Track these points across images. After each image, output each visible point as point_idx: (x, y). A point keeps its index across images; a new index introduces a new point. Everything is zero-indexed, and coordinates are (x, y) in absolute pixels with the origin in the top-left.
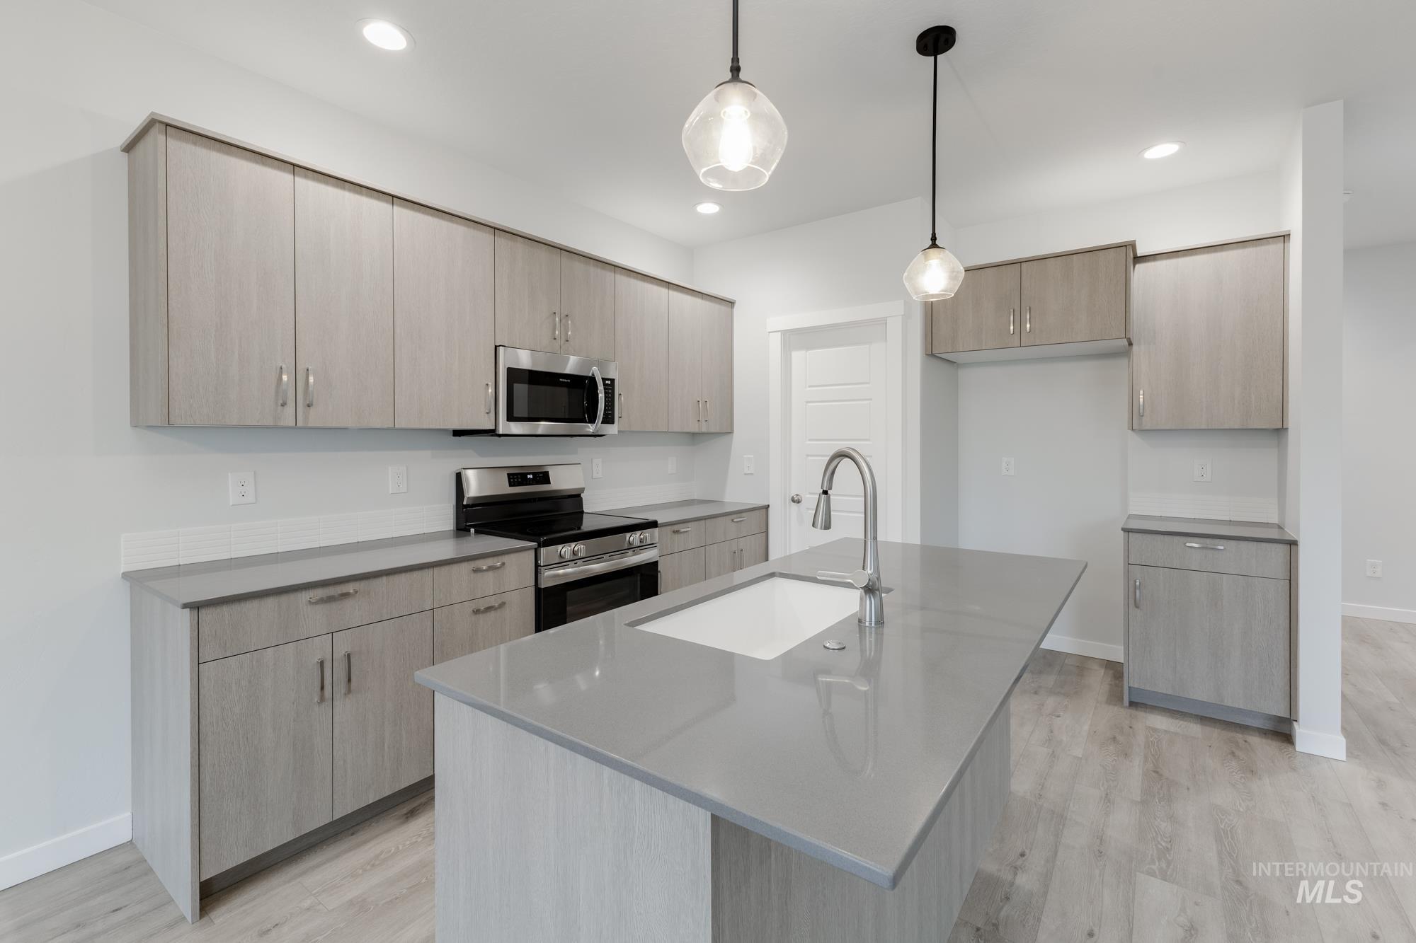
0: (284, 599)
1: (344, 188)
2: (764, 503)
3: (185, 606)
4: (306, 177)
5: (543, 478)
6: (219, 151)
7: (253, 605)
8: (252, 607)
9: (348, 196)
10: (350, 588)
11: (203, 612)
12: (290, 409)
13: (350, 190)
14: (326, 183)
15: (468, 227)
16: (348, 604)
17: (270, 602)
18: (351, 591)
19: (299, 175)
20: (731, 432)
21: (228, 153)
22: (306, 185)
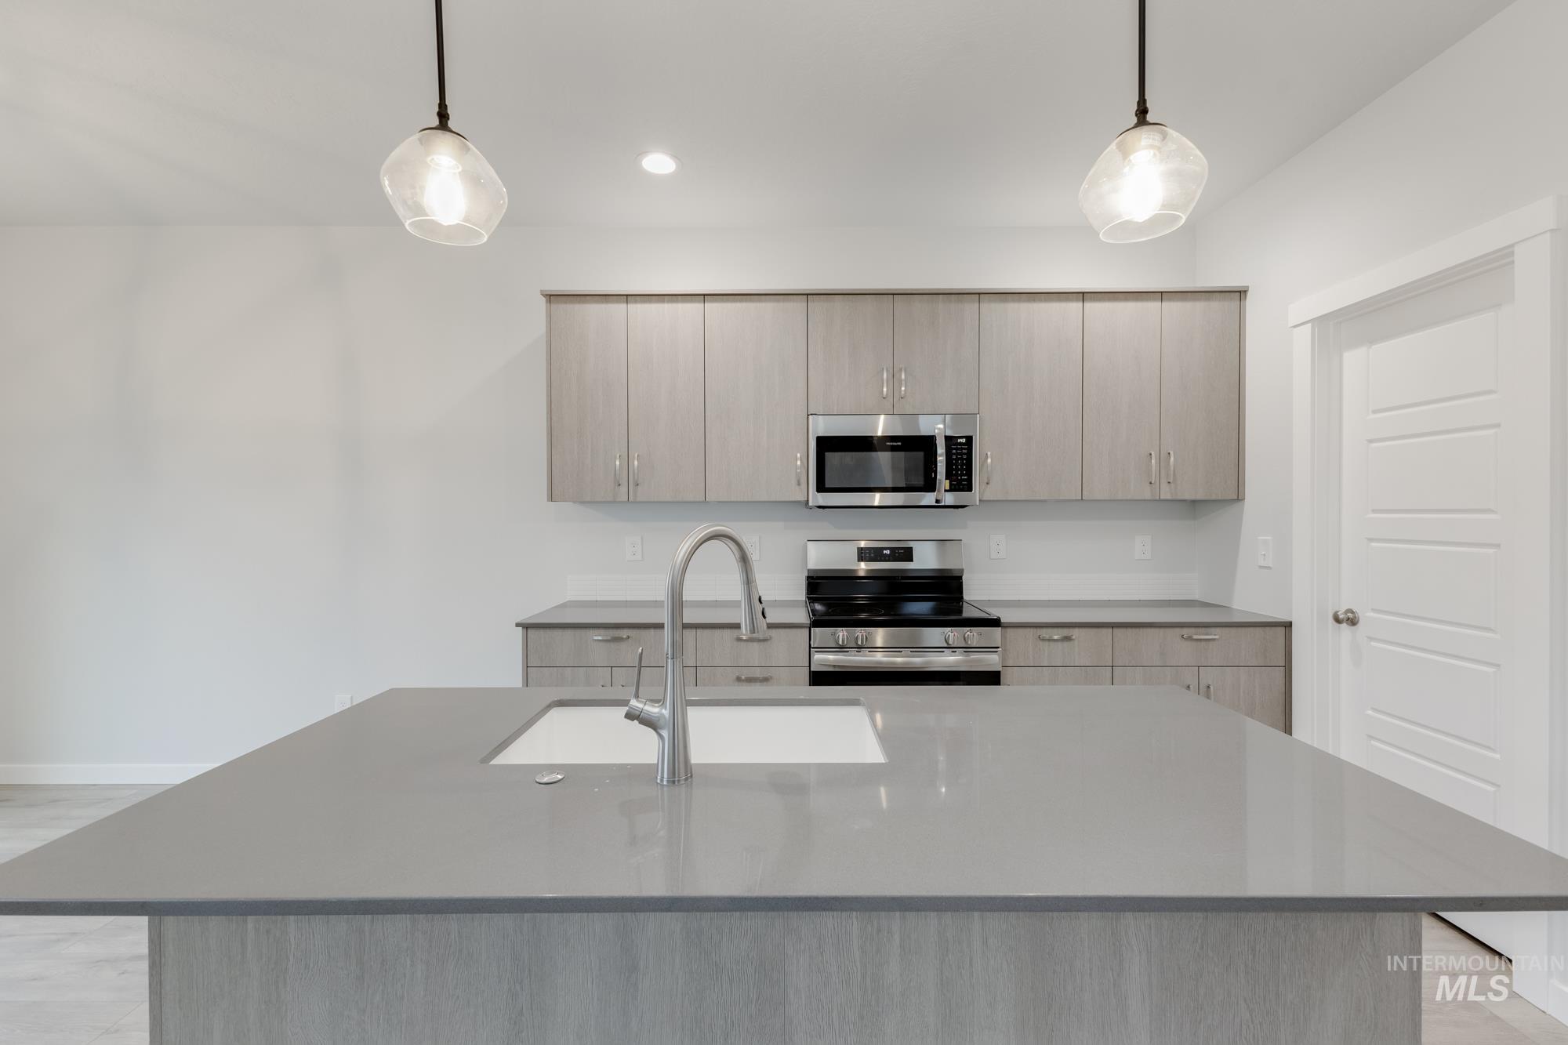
0: (578, 632)
1: (663, 302)
2: (1288, 619)
3: (518, 625)
4: (636, 302)
5: (907, 554)
6: (579, 302)
7: (558, 633)
8: (557, 634)
9: (666, 308)
10: (624, 633)
11: (529, 631)
12: (624, 489)
13: (668, 302)
14: (650, 302)
15: (778, 301)
16: (623, 646)
17: (569, 633)
18: (625, 636)
19: (632, 302)
20: (1239, 498)
21: (584, 302)
22: (637, 309)
